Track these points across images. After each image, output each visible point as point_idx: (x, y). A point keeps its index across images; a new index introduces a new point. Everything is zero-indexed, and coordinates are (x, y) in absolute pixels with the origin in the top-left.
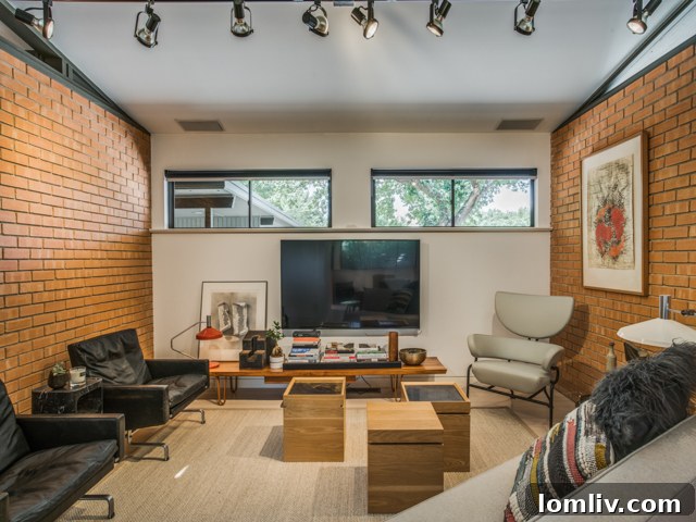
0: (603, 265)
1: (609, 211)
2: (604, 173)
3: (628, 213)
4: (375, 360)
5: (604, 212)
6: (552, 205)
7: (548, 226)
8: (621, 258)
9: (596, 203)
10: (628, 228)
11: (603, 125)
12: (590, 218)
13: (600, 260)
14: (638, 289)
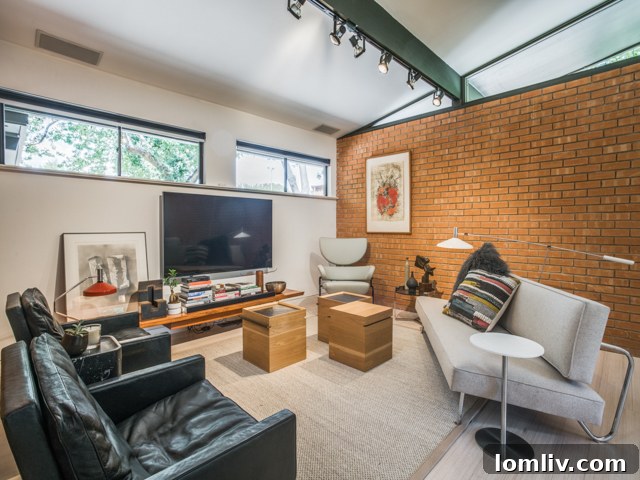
0: (382, 219)
1: (387, 189)
2: (383, 168)
3: (400, 190)
4: (253, 294)
5: (383, 190)
6: (338, 184)
7: (335, 197)
8: (395, 215)
9: (377, 185)
10: (400, 199)
11: (380, 142)
12: (373, 193)
13: (380, 216)
14: (408, 231)
